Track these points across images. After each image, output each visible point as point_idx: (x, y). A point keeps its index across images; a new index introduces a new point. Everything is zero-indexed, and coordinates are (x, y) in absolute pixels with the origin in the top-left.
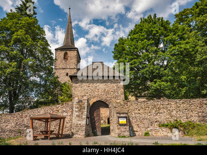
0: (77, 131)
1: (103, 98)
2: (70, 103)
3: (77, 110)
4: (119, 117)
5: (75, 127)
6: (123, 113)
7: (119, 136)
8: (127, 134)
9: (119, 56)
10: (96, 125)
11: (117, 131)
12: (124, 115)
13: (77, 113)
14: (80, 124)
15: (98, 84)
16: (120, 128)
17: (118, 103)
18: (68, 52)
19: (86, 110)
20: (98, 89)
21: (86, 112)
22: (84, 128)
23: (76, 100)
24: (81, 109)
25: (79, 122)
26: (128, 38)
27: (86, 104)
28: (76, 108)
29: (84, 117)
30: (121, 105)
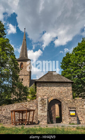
0: (41, 120)
1: (58, 97)
2: (35, 101)
3: (41, 105)
4: (70, 111)
5: (40, 117)
6: (73, 108)
7: (70, 124)
8: (75, 122)
9: (66, 66)
10: (53, 116)
11: (69, 120)
12: (74, 109)
13: (41, 108)
14: (43, 115)
15: (54, 87)
16: (71, 118)
17: (68, 101)
18: (23, 62)
19: (47, 106)
20: (54, 91)
21: (47, 107)
22: (47, 118)
23: (39, 98)
24: (43, 105)
25: (43, 114)
26: (73, 54)
27: (47, 101)
28: (40, 104)
29: (45, 110)
30: (71, 102)
